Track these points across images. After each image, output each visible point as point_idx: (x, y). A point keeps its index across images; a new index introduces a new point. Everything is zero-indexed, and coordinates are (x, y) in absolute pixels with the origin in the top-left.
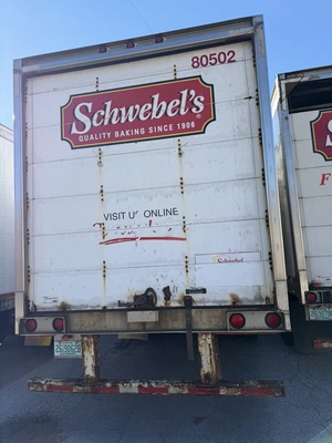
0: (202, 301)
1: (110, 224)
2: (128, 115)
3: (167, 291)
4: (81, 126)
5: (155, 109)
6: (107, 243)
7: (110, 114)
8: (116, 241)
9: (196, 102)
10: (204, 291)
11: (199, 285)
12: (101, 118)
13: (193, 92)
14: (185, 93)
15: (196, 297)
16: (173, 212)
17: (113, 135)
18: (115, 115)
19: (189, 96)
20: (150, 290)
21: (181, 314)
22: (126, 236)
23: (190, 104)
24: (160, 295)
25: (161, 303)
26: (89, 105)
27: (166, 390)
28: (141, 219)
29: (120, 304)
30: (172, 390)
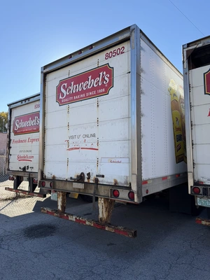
0: (102, 181)
1: (71, 141)
2: (79, 88)
3: (89, 174)
6: (69, 150)
8: (72, 149)
9: (106, 78)
10: (103, 176)
11: (101, 174)
12: (70, 90)
13: (105, 73)
14: (101, 74)
15: (100, 179)
16: (94, 135)
17: (73, 98)
19: (103, 75)
20: (82, 173)
21: (93, 187)
22: (76, 147)
23: (103, 79)
24: (86, 176)
25: (86, 180)
26: (66, 84)
27: (85, 222)
28: (82, 139)
29: (71, 178)
30: (87, 223)
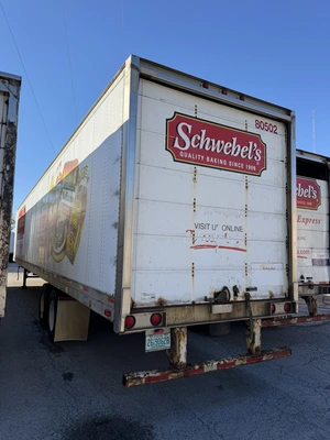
0: (255, 296)
1: (199, 232)
2: (216, 146)
3: (236, 290)
4: (183, 144)
5: (234, 149)
6: (196, 247)
7: (204, 140)
8: (202, 247)
10: (256, 289)
11: (253, 286)
12: (197, 142)
13: (255, 145)
14: (251, 143)
15: (251, 293)
16: (240, 229)
17: (205, 158)
18: (208, 143)
19: (253, 147)
20: (225, 288)
21: (243, 306)
22: (209, 243)
24: (232, 292)
25: (232, 299)
26: (189, 127)
27: (234, 363)
28: (219, 231)
29: (206, 299)
30: (238, 363)
